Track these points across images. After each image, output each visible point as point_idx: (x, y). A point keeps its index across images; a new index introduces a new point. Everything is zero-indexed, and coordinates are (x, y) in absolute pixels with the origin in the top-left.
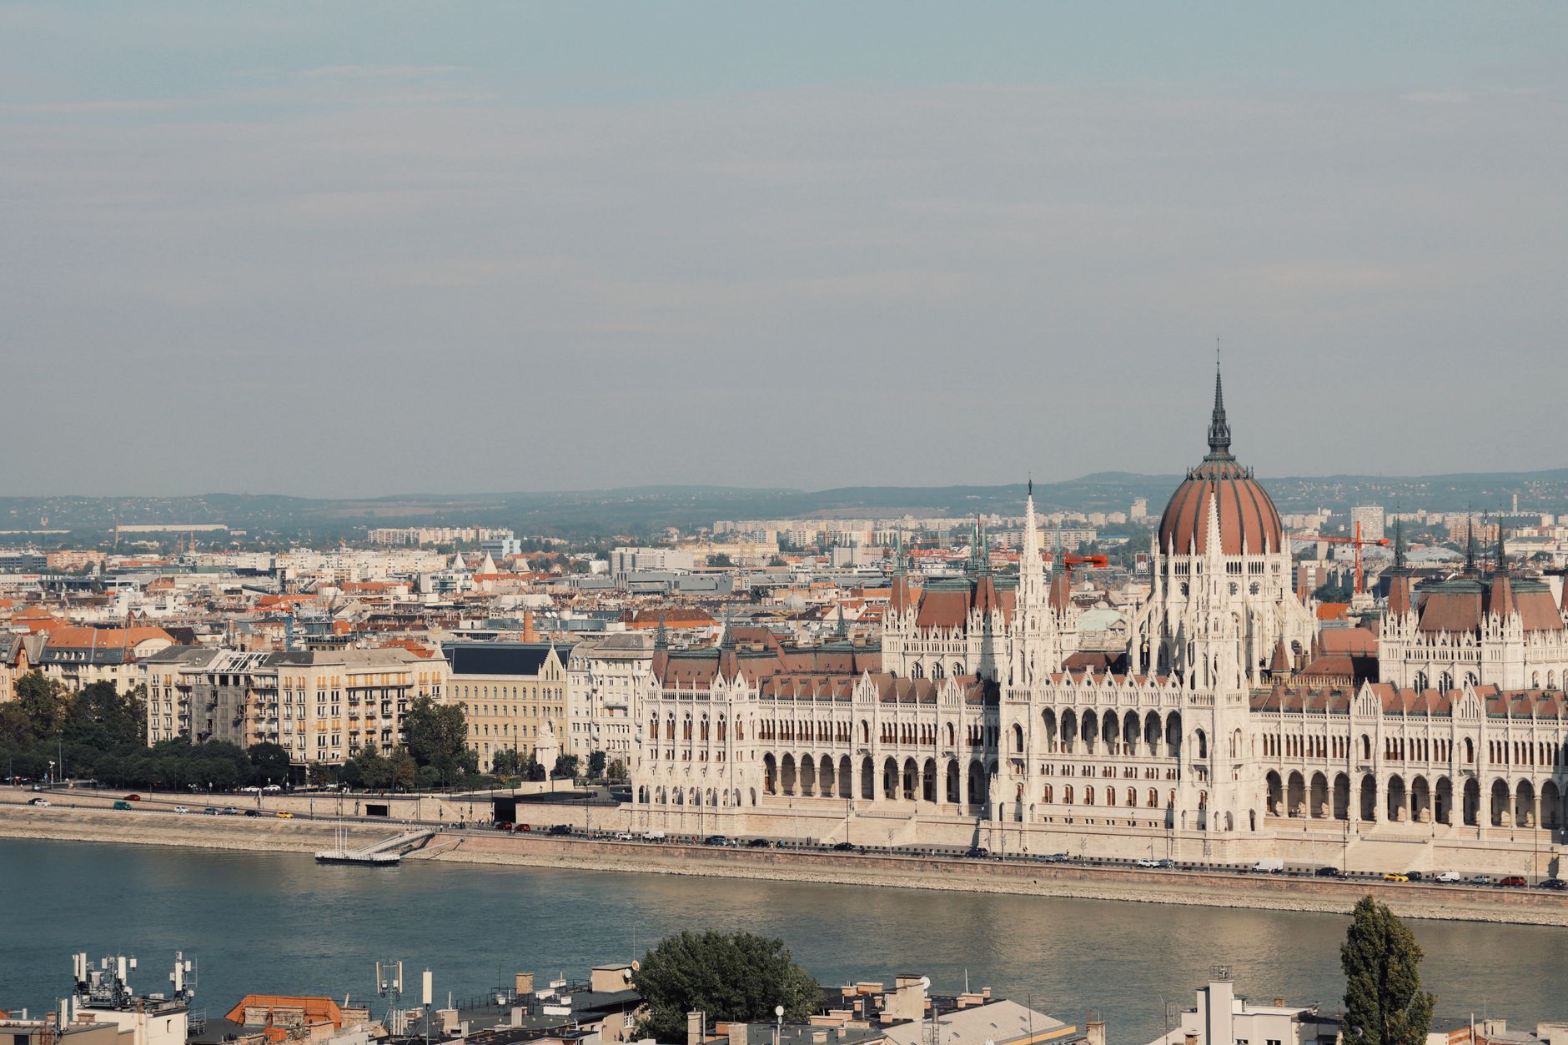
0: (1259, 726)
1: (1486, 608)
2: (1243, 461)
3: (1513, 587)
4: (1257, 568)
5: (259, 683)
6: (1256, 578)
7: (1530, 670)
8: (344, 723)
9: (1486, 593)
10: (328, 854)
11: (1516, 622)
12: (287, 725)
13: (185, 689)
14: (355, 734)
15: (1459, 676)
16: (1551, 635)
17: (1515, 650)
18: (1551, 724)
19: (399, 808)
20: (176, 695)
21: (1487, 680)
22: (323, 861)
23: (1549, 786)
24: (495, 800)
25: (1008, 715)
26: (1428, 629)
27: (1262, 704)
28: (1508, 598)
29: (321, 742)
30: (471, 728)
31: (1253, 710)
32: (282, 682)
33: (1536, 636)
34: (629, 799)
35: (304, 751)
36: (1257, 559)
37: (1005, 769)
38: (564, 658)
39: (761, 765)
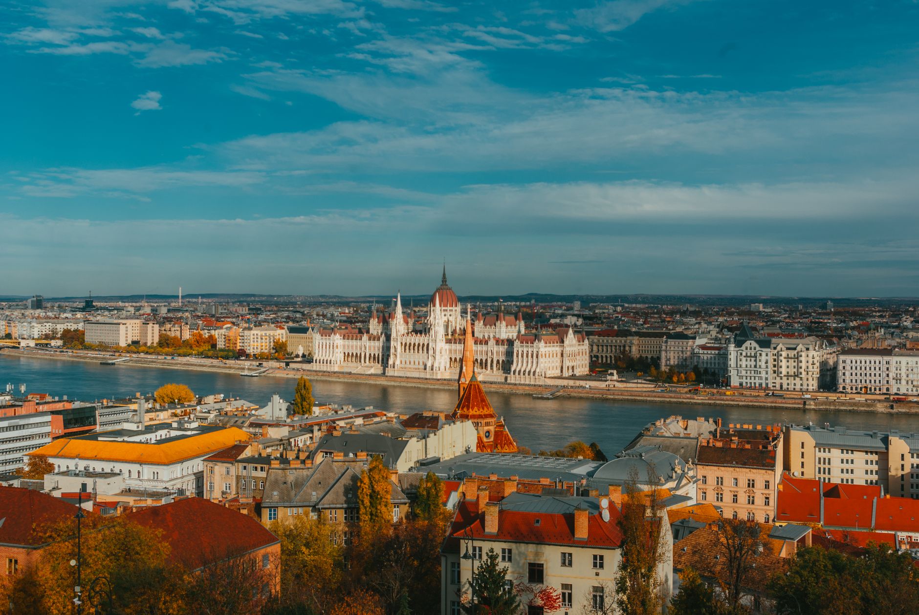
0: (447, 346)
1: (497, 320)
2: (450, 285)
3: (504, 315)
4: (450, 310)
5: (241, 334)
6: (451, 313)
7: (507, 334)
8: (259, 344)
9: (497, 316)
10: (243, 374)
11: (504, 323)
12: (246, 344)
13: (225, 335)
14: (262, 346)
15: (492, 336)
16: (513, 327)
17: (503, 329)
18: (503, 346)
19: (265, 364)
20: (223, 337)
21: (497, 336)
22: (242, 375)
23: (503, 361)
24: (285, 362)
25: (393, 344)
26: (485, 325)
27: (448, 341)
28: (502, 318)
29: (253, 348)
30: (288, 346)
31: (446, 343)
32: (245, 334)
33: (509, 327)
34: (313, 362)
35: (250, 351)
36: (451, 308)
37: (392, 356)
38: (313, 330)
39: (343, 355)
